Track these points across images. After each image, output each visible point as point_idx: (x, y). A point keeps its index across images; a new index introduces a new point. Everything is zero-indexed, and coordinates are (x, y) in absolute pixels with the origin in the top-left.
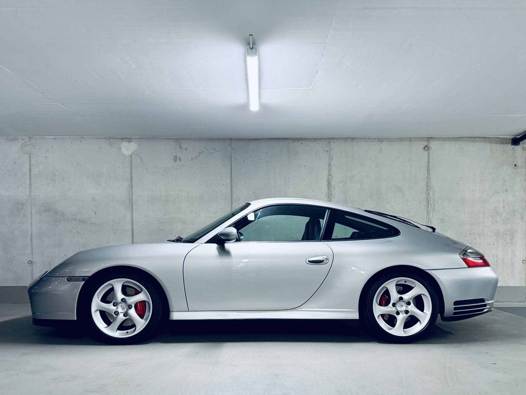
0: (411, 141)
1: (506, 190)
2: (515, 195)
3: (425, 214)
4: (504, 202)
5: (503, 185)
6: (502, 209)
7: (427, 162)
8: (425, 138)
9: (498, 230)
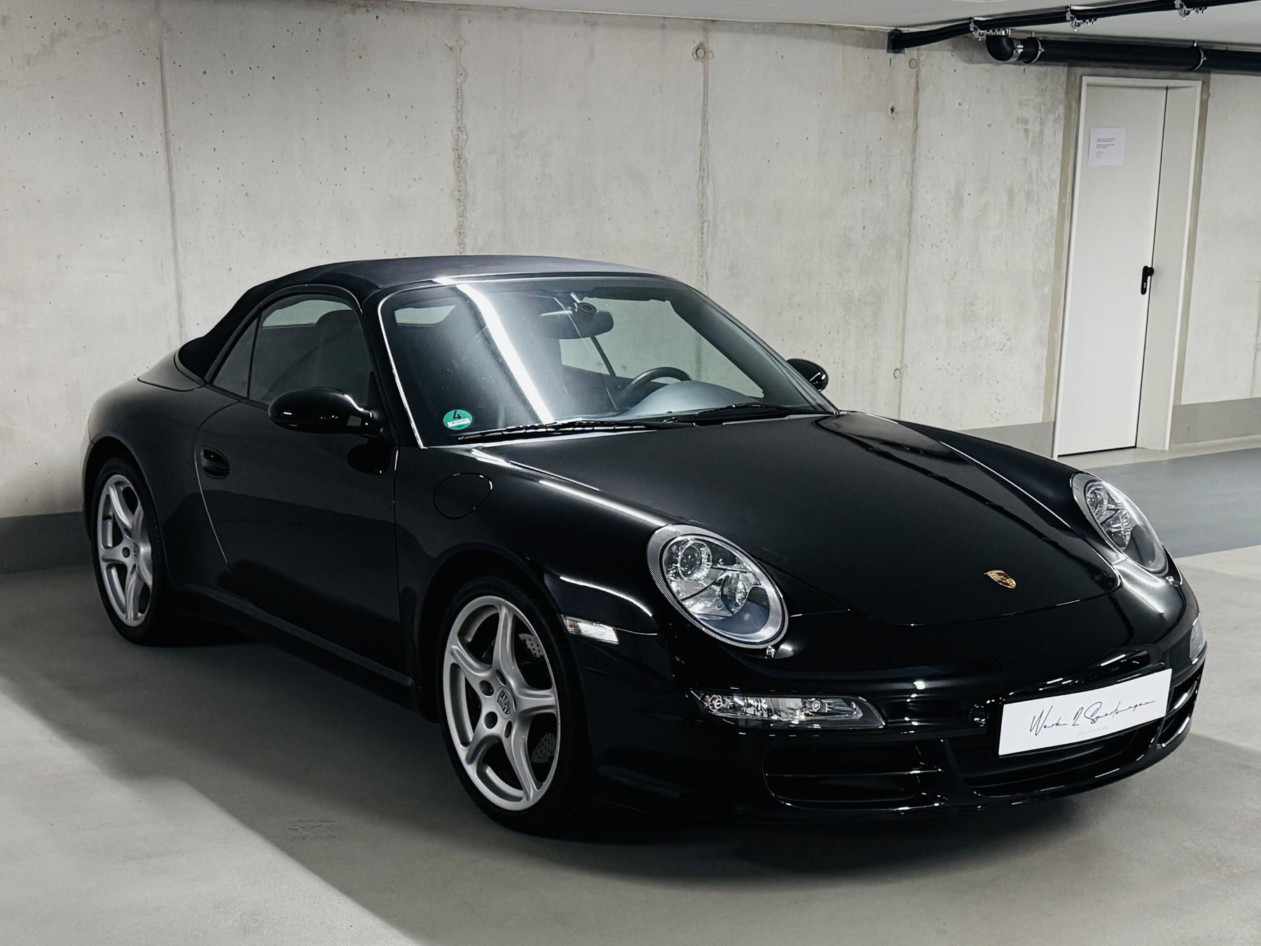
0: (664, 27)
1: (871, 181)
2: (888, 195)
3: (696, 252)
4: (864, 214)
5: (864, 165)
6: (861, 233)
7: (702, 96)
8: (697, 22)
9: (849, 293)
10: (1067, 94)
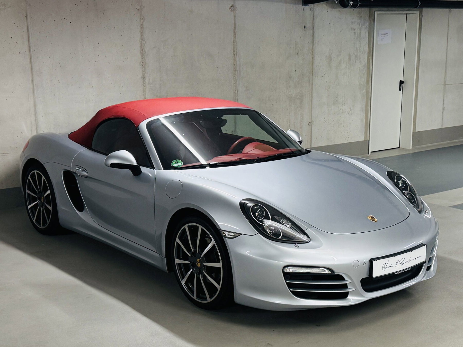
1: (297, 54)
2: (304, 58)
3: (233, 82)
4: (295, 66)
5: (295, 48)
6: (294, 73)
7: (233, 25)
9: (291, 95)
10: (369, 18)
